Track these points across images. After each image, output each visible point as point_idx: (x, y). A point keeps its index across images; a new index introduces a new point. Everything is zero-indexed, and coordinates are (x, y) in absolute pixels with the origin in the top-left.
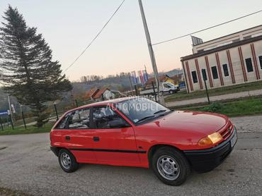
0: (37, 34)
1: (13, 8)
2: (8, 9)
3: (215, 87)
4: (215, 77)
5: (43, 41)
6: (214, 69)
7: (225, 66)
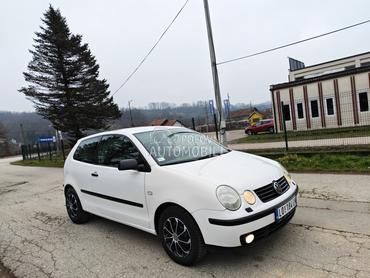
0: (82, 44)
1: (55, 9)
2: (48, 9)
3: (313, 128)
4: (315, 114)
5: (89, 52)
6: (314, 103)
7: (330, 101)
